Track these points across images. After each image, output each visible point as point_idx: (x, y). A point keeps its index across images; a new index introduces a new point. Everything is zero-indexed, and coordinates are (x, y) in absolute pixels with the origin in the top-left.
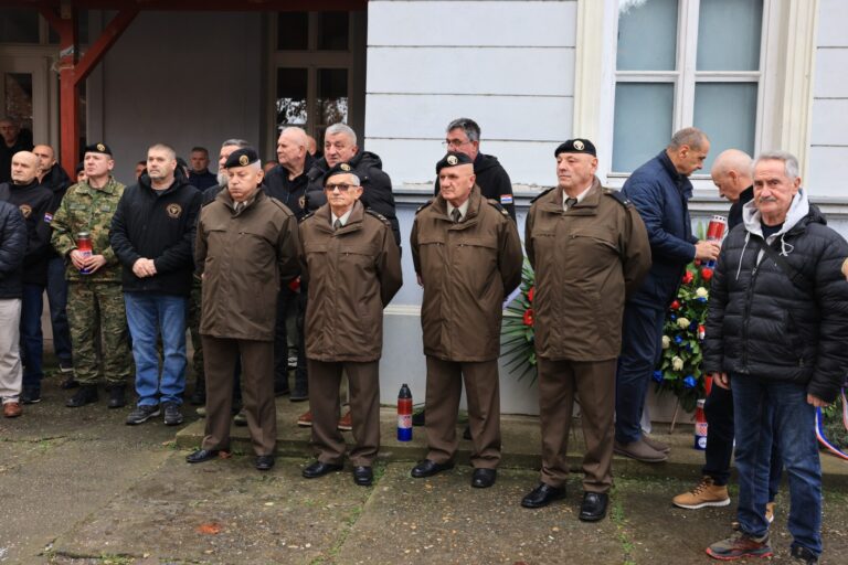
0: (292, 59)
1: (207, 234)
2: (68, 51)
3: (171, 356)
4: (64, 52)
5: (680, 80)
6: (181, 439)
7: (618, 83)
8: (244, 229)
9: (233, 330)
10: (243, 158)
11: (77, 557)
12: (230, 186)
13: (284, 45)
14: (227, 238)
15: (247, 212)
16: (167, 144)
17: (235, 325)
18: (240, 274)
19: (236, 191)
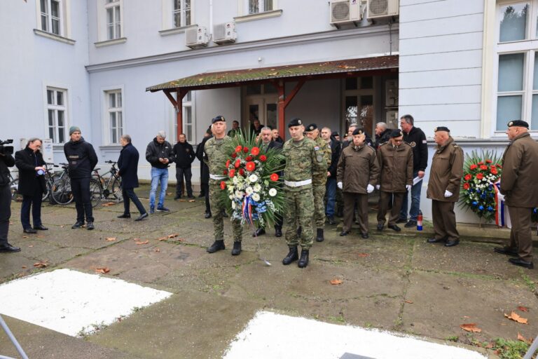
0: (351, 93)
1: (345, 158)
2: (282, 97)
3: (331, 200)
4: (280, 97)
5: (526, 94)
6: (338, 228)
7: (499, 97)
8: (359, 156)
9: (356, 190)
10: (360, 131)
11: (325, 261)
12: (355, 141)
13: (348, 88)
14: (353, 159)
15: (360, 150)
16: (328, 127)
17: (357, 188)
18: (357, 170)
19: (357, 142)
